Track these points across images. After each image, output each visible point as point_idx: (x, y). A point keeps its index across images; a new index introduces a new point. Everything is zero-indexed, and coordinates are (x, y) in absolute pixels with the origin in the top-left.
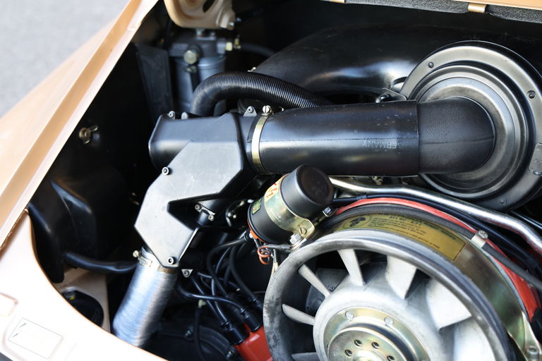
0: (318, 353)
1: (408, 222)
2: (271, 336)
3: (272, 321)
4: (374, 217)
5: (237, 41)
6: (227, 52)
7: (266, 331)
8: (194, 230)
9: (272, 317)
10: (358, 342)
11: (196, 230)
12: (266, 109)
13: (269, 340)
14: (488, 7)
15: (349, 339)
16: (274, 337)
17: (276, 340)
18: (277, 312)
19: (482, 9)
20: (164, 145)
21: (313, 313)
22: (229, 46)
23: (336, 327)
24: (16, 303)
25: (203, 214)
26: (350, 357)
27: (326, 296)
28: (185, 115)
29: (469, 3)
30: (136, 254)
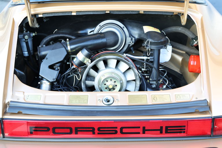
1: (110, 54)
2: (84, 89)
5: (36, 33)
8: (58, 71)
12: (68, 40)
14: (110, 11)
15: (105, 81)
18: (85, 83)
19: (109, 12)
22: (34, 34)
24: (24, 92)
25: (56, 68)
26: (106, 85)
27: (96, 75)
28: (44, 46)
29: (106, 11)
30: (39, 83)
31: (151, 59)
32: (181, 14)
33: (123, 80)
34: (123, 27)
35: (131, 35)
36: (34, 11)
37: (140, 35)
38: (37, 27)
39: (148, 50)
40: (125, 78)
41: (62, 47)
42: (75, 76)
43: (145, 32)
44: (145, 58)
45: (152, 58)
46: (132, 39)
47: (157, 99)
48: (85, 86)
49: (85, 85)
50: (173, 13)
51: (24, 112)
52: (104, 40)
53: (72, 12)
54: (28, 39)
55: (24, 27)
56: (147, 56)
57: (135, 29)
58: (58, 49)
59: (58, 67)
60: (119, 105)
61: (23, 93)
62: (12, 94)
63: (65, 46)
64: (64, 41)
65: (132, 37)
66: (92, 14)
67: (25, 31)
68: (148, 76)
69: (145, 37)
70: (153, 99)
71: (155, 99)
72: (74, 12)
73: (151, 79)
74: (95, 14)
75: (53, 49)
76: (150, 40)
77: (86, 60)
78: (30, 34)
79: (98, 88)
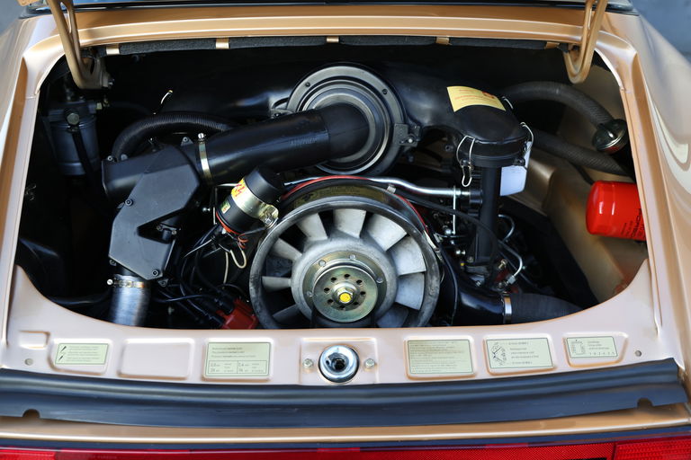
0: (298, 304)
1: (344, 188)
2: (258, 304)
3: (257, 292)
4: (319, 191)
5: (106, 101)
6: (98, 111)
7: (253, 301)
8: (171, 243)
9: (256, 288)
10: (334, 279)
11: (174, 242)
12: (201, 136)
13: (256, 307)
14: (340, 37)
15: (327, 279)
16: (260, 304)
17: (261, 306)
18: (260, 285)
19: (337, 40)
20: (120, 182)
21: (289, 275)
22: (99, 106)
23: (313, 276)
24: (48, 334)
25: (166, 232)
26: (329, 293)
27: (296, 258)
28: (124, 157)
29: (326, 37)
30: (110, 282)
31: (473, 197)
32: (570, 47)
33: (387, 275)
34: (384, 90)
35: (407, 116)
36: (91, 34)
37: (436, 116)
38: (105, 85)
39: (466, 168)
40: (392, 268)
41: (183, 164)
42: (230, 255)
43: (455, 109)
44: (455, 193)
45: (478, 193)
46: (410, 131)
47: (504, 355)
48: (260, 294)
49: (260, 289)
50: (545, 42)
51: (46, 411)
52: (321, 137)
53: (215, 40)
54: (79, 124)
55: (65, 86)
56: (459, 187)
57: (422, 94)
58: (168, 168)
59: (172, 229)
60: (378, 381)
61: (43, 337)
62: (7, 343)
63: (193, 159)
64: (190, 142)
65: (411, 122)
66: (283, 45)
67: (69, 98)
68: (462, 251)
69: (455, 125)
70: (491, 355)
71: (499, 355)
72: (223, 40)
73: (471, 260)
74: (291, 45)
75: (151, 171)
76: (474, 138)
77: (263, 210)
78: (86, 106)
79: (303, 298)
